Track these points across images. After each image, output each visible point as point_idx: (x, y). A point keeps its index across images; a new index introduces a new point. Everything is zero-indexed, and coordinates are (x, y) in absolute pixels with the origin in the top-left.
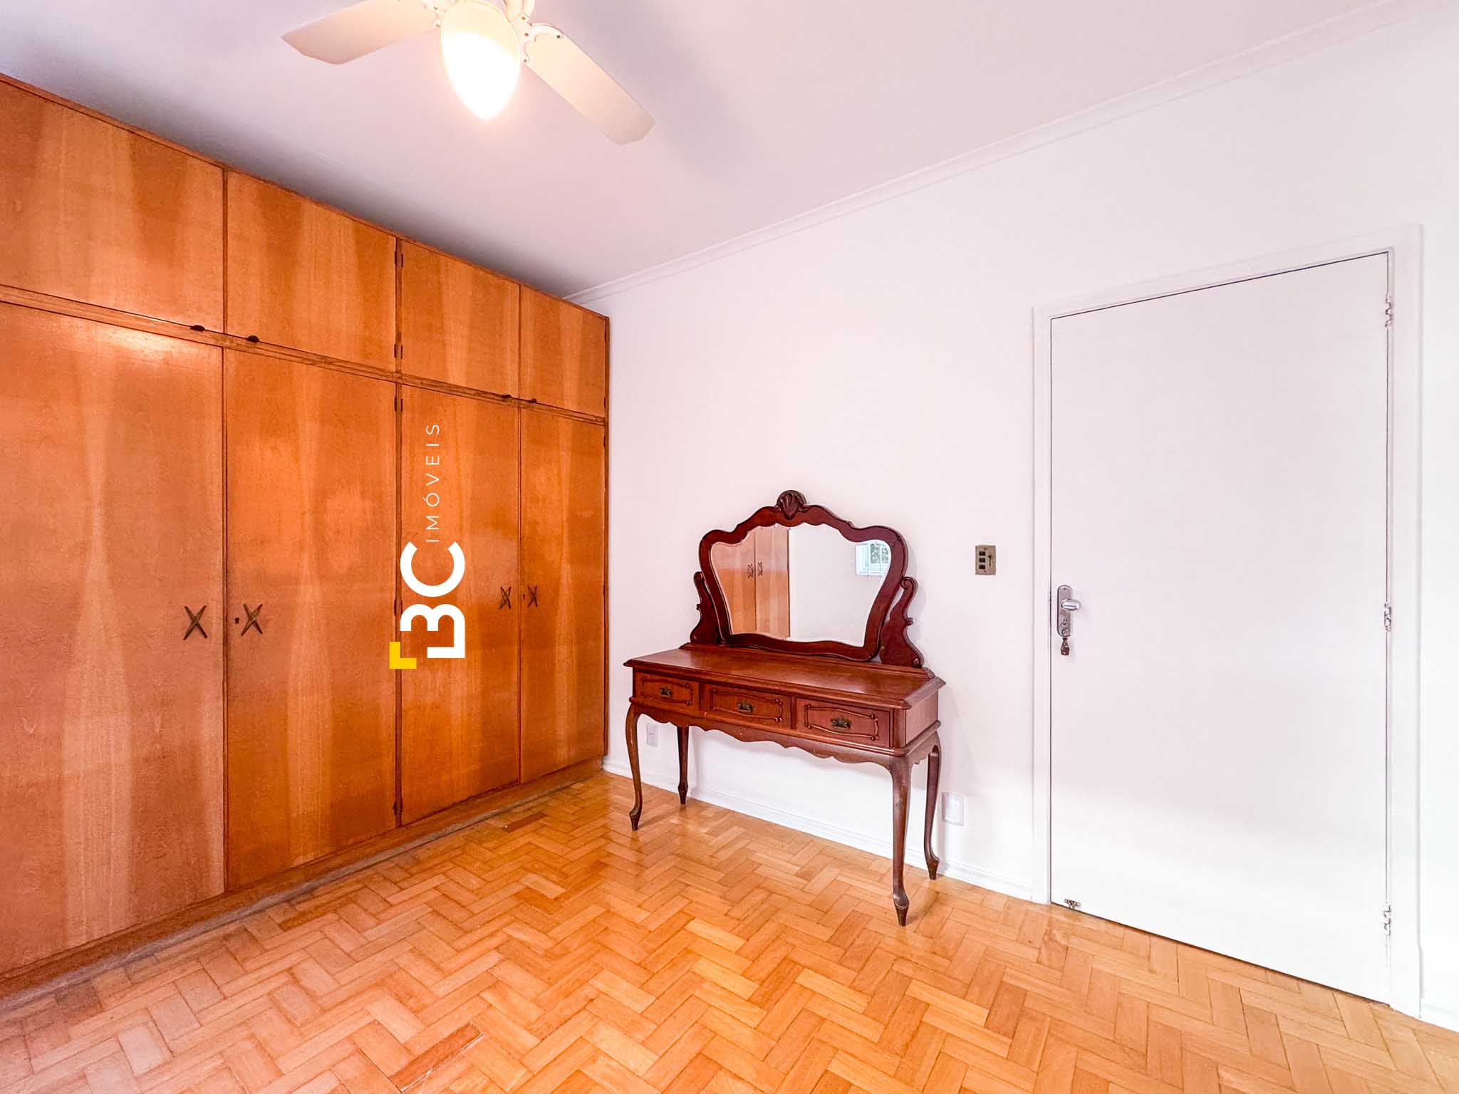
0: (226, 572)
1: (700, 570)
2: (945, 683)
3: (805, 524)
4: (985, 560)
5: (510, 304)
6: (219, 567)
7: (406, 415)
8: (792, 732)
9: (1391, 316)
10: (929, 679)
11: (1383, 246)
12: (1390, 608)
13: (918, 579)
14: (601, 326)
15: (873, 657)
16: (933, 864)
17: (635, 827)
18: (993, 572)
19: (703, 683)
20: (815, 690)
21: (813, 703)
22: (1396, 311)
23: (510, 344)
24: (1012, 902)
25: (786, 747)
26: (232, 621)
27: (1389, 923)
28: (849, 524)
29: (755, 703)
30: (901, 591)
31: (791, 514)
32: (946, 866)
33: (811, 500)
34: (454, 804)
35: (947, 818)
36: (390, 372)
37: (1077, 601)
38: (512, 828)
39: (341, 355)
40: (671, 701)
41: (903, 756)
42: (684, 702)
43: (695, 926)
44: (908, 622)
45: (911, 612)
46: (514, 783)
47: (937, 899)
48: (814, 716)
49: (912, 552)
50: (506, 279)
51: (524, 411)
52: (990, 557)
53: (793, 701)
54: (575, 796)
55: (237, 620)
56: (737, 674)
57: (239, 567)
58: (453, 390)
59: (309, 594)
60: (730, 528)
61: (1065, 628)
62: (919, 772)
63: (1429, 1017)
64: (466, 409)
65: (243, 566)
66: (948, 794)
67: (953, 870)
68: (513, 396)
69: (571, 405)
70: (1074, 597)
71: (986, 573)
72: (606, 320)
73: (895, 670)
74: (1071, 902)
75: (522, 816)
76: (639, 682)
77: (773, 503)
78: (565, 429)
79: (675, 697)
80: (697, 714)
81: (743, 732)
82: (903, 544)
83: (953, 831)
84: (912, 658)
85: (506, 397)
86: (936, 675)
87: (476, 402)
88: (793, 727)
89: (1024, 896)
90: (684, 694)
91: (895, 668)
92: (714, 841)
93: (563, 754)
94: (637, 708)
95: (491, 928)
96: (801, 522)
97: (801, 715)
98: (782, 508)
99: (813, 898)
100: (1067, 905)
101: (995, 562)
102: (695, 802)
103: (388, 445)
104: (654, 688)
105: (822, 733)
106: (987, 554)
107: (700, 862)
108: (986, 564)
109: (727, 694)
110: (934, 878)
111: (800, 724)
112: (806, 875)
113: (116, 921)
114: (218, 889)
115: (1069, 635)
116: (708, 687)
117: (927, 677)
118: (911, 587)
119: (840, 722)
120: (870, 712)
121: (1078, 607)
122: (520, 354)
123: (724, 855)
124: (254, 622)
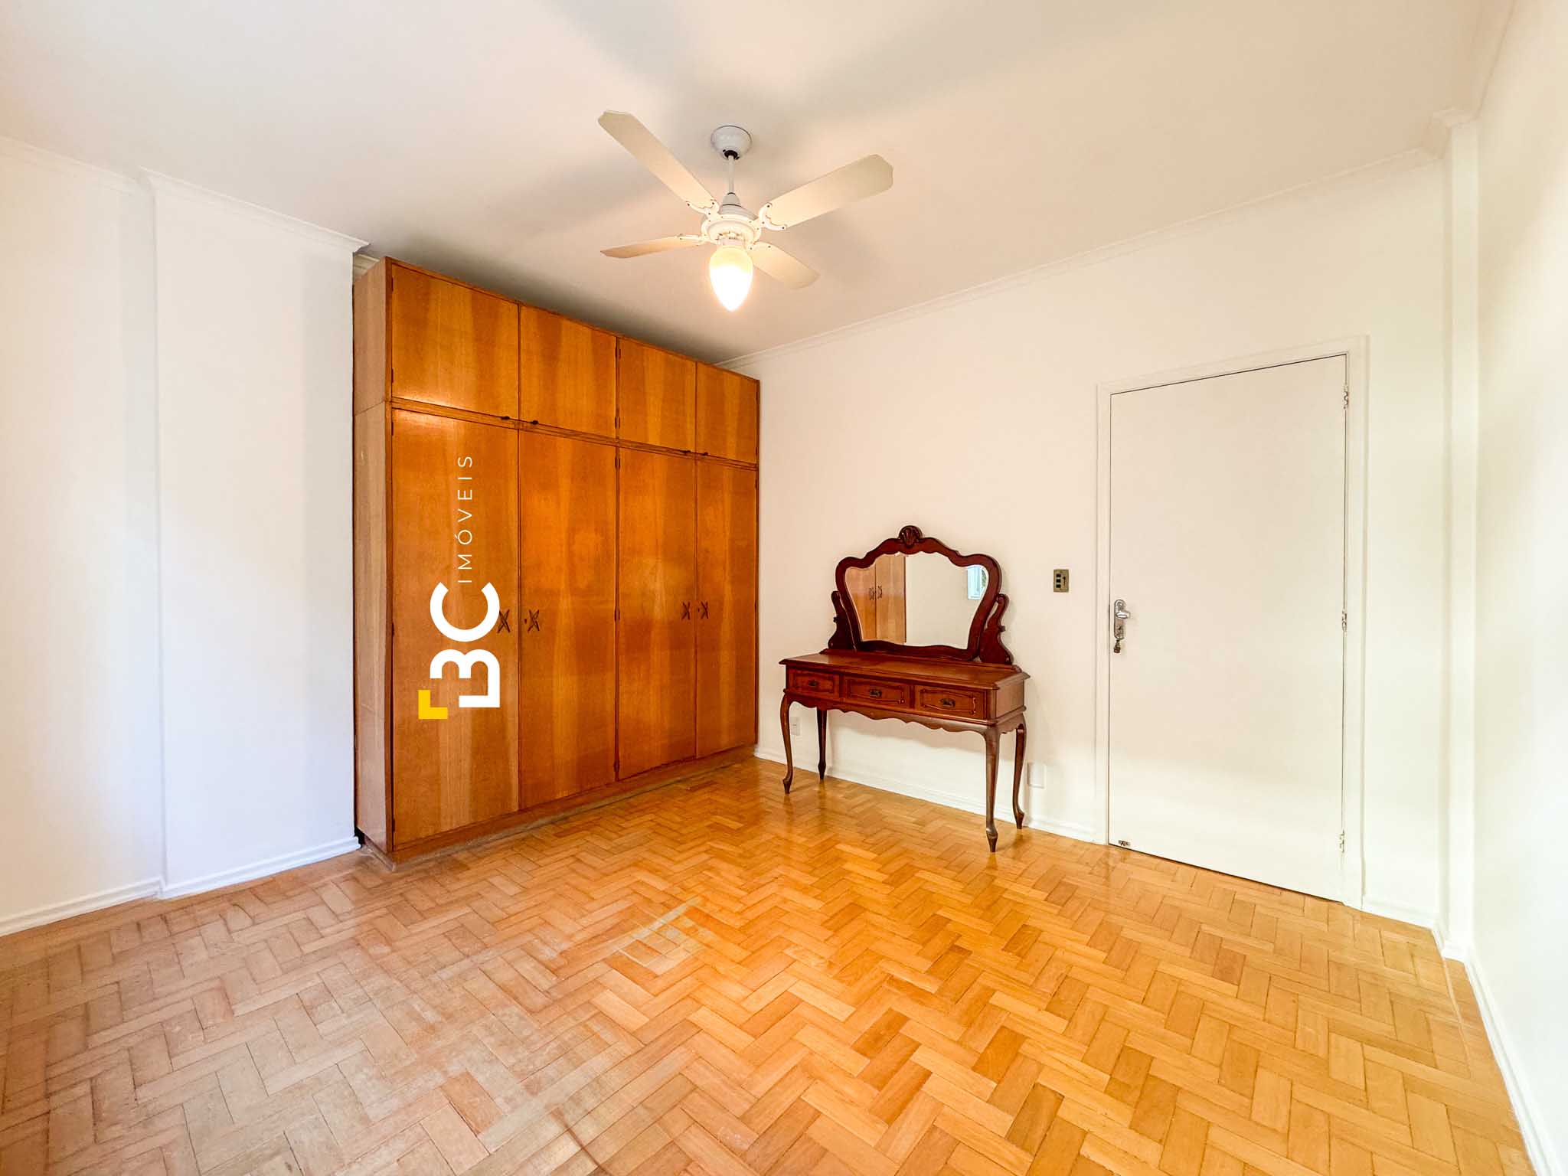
0: (520, 586)
1: (836, 590)
2: (1029, 677)
3: (922, 552)
4: (1061, 580)
5: (690, 379)
6: (516, 582)
7: (622, 471)
8: (911, 710)
9: (1347, 401)
10: (1016, 673)
11: (1343, 350)
12: (1346, 615)
13: (1009, 595)
14: (754, 387)
15: (974, 657)
16: (1020, 818)
17: (787, 792)
18: (1067, 590)
19: (842, 675)
20: (928, 678)
21: (928, 688)
22: (1351, 398)
23: (690, 410)
24: (1077, 843)
25: (907, 722)
26: (523, 620)
27: (1343, 843)
28: (955, 552)
29: (884, 690)
30: (996, 605)
31: (910, 544)
32: (1030, 820)
33: (927, 533)
34: (652, 769)
35: (1031, 783)
36: (612, 438)
37: (1127, 612)
38: (693, 790)
39: (584, 429)
40: (817, 690)
41: (993, 726)
42: (828, 691)
43: (840, 846)
44: (1002, 629)
45: (1004, 622)
46: (692, 759)
47: (1020, 842)
48: (928, 697)
49: (1005, 573)
50: (687, 359)
51: (699, 463)
52: (1064, 578)
53: (912, 687)
54: (736, 772)
55: (526, 620)
56: (867, 669)
57: (527, 582)
58: (652, 449)
59: (565, 604)
60: (861, 555)
61: (1119, 631)
62: (1007, 742)
63: (1368, 909)
64: (659, 462)
65: (529, 582)
66: (1032, 764)
67: (1036, 821)
68: (692, 451)
69: (731, 456)
70: (1127, 608)
71: (1062, 591)
72: (757, 383)
73: (992, 667)
74: (1123, 843)
75: (697, 783)
76: (791, 675)
77: (896, 536)
78: (727, 473)
79: (821, 687)
80: (838, 700)
81: (874, 712)
82: (997, 569)
83: (1036, 794)
84: (1002, 659)
85: (686, 452)
86: (1023, 670)
87: (667, 457)
88: (912, 706)
89: (1088, 839)
90: (828, 685)
91: (991, 665)
92: (849, 802)
93: (725, 741)
94: (789, 697)
95: (698, 842)
96: (917, 551)
97: (918, 696)
98: (903, 540)
99: (926, 835)
100: (1119, 845)
101: (1068, 583)
102: (830, 778)
103: (611, 494)
104: (804, 681)
105: (936, 711)
106: (1062, 576)
107: (841, 814)
108: (1062, 583)
109: (861, 683)
110: (1021, 828)
111: (918, 702)
112: (922, 823)
113: (464, 819)
114: (516, 809)
115: (1123, 638)
116: (846, 678)
117: (1016, 671)
118: (1003, 601)
119: (947, 700)
120: (969, 693)
121: (1128, 615)
122: (696, 417)
123: (858, 810)
124: (535, 623)
